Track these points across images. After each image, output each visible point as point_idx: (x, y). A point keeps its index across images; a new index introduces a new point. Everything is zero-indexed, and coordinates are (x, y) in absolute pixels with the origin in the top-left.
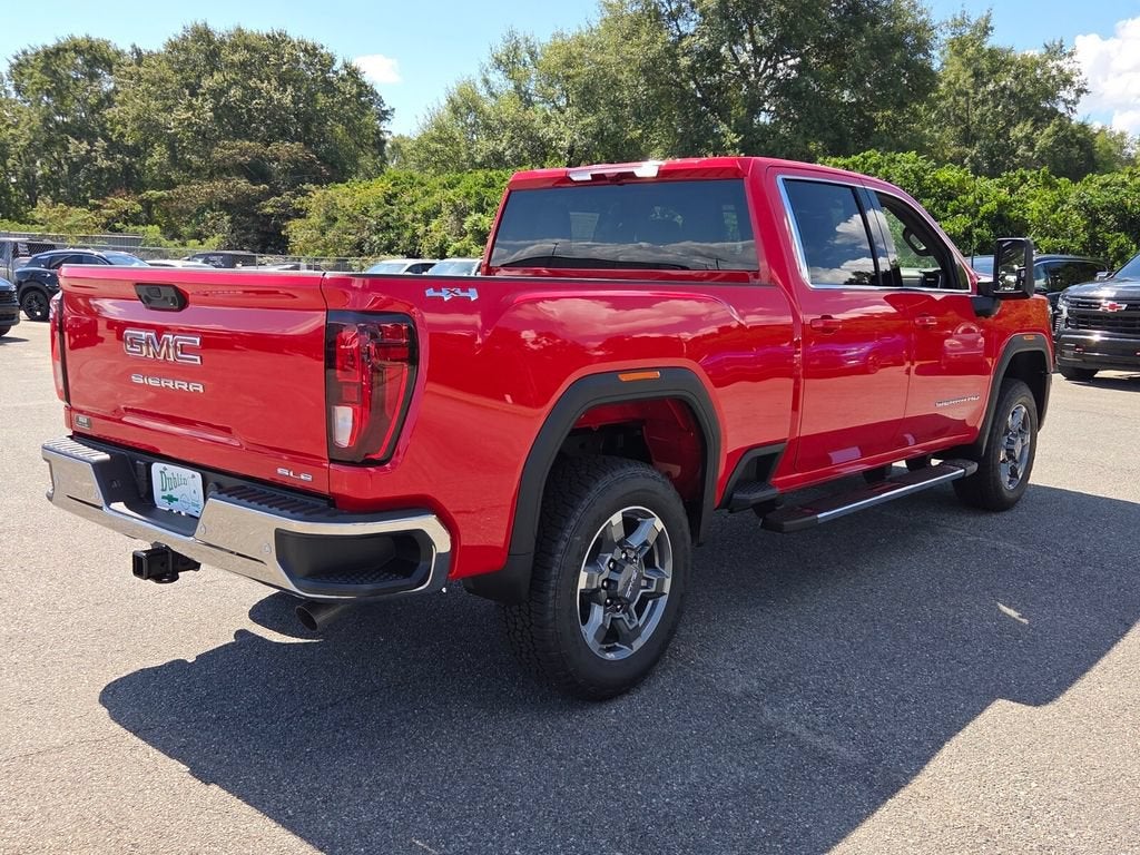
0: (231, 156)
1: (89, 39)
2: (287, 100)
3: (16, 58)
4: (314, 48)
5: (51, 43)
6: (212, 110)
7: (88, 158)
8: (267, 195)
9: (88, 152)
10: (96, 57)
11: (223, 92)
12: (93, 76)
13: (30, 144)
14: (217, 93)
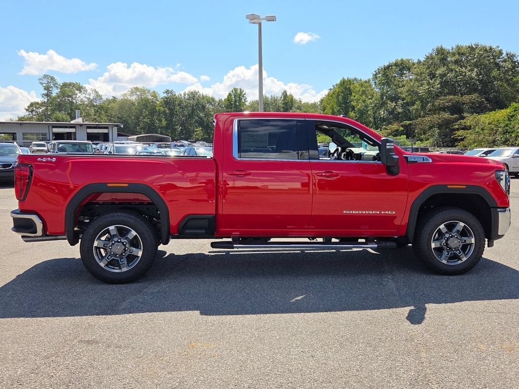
0: (443, 103)
1: (402, 60)
2: (474, 75)
3: (375, 72)
4: (491, 48)
5: (386, 64)
6: (439, 84)
7: (394, 109)
8: (456, 120)
9: (395, 106)
10: (403, 67)
11: (445, 75)
12: (402, 74)
13: (375, 105)
14: (443, 75)
